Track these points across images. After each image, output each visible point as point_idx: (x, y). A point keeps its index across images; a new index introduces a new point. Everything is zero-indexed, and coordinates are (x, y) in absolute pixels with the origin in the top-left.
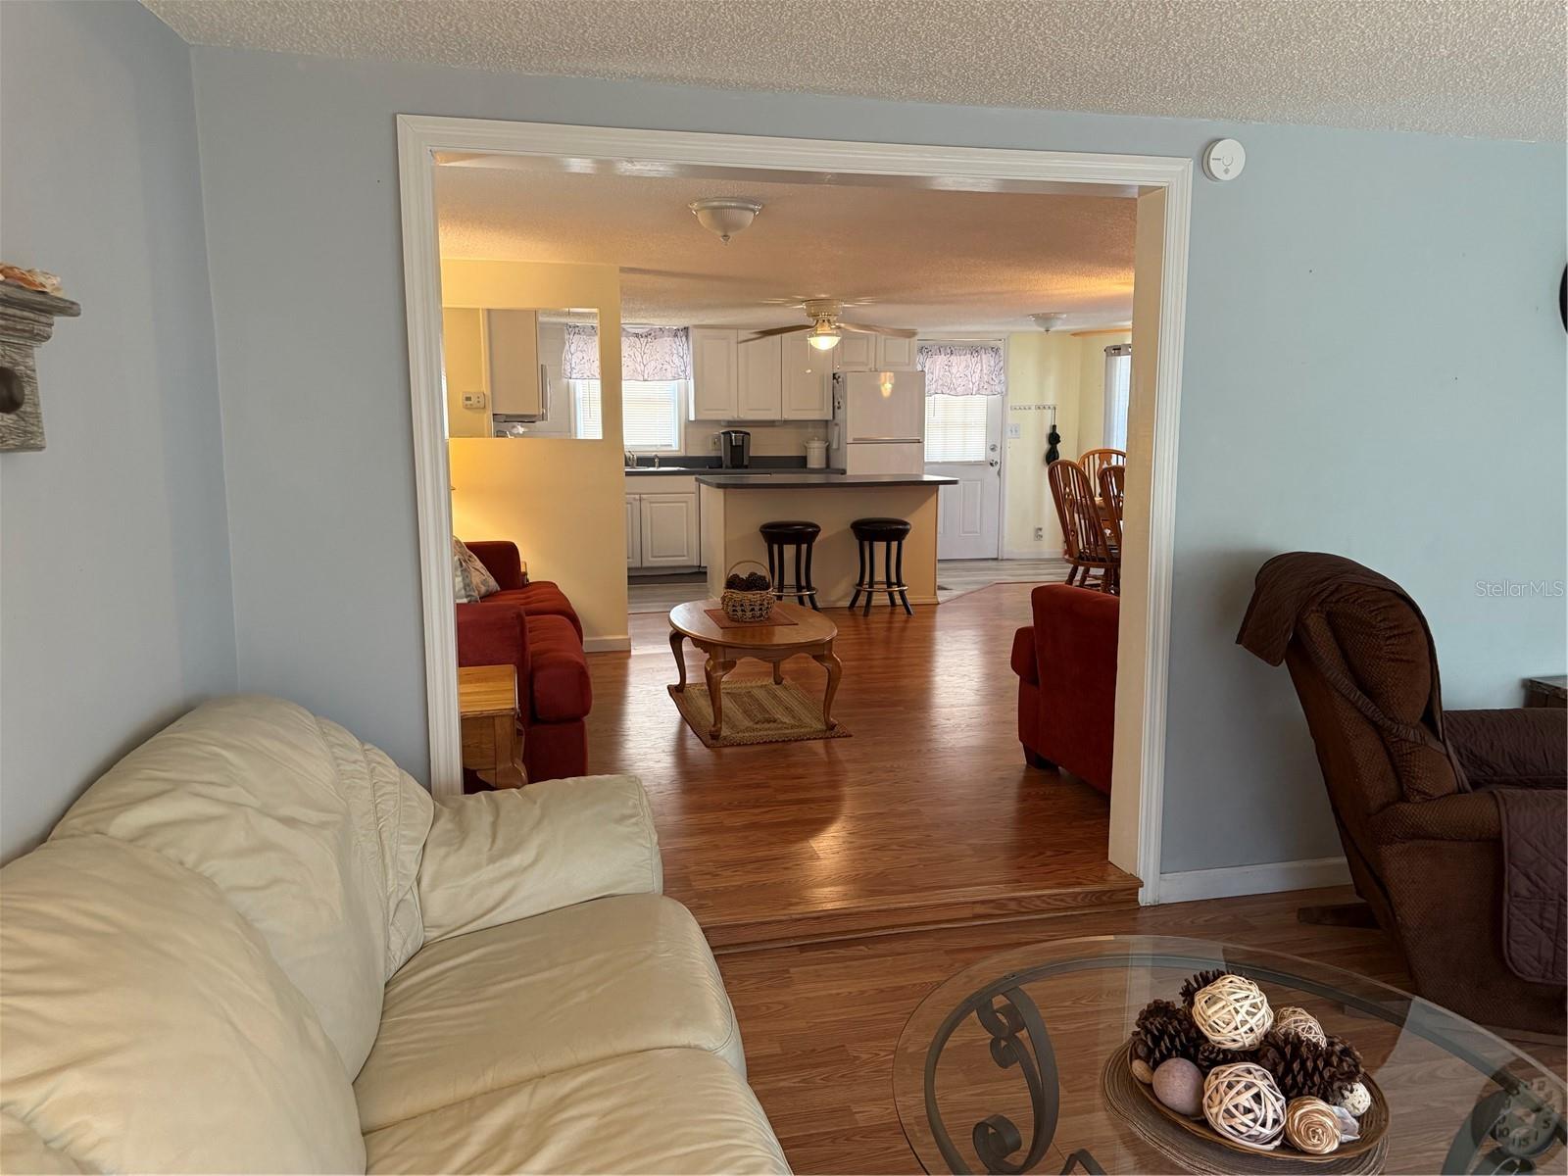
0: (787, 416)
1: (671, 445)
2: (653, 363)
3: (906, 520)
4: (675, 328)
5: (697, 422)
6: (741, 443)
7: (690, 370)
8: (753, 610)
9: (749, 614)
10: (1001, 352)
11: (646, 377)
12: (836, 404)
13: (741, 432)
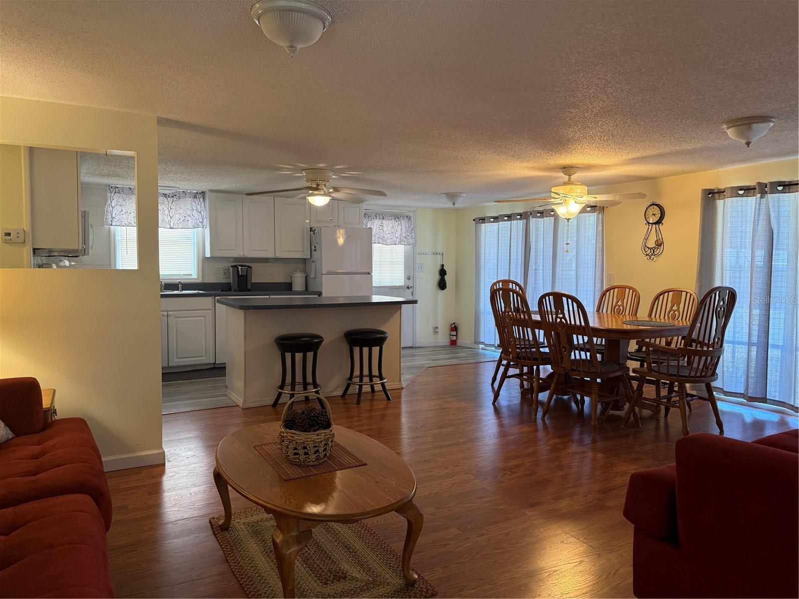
0: (279, 255)
1: (191, 275)
2: (177, 216)
3: (382, 329)
4: (195, 192)
5: (212, 259)
6: (245, 274)
7: (206, 222)
8: (317, 451)
9: (313, 457)
10: (412, 219)
11: (172, 225)
12: (313, 248)
13: (245, 266)
